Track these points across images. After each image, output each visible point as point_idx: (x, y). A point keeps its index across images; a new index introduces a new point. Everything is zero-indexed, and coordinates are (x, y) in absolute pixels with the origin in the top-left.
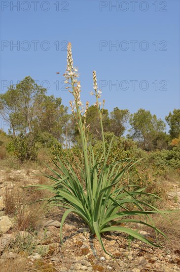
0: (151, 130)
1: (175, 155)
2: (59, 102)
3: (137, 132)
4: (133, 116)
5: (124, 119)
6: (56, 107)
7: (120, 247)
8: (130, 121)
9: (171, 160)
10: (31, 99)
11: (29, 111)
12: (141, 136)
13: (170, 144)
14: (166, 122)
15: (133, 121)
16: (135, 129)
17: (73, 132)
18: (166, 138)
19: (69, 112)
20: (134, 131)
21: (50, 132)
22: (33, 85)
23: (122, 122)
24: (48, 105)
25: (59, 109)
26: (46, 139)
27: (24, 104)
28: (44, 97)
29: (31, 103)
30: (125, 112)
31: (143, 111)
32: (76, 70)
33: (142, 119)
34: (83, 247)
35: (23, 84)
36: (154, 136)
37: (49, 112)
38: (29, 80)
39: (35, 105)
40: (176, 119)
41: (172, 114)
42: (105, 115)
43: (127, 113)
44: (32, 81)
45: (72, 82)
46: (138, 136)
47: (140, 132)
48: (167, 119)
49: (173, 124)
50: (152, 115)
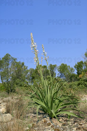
0: (68, 73)
1: (81, 83)
2: (23, 64)
3: (62, 74)
4: (59, 67)
5: (55, 69)
6: (22, 67)
7: (65, 121)
8: (58, 70)
9: (80, 86)
10: (10, 64)
11: (9, 70)
12: (64, 76)
13: (78, 78)
14: (75, 68)
15: (59, 70)
16: (61, 73)
17: (31, 78)
18: (76, 76)
19: (28, 69)
20: (60, 74)
21: (20, 79)
22: (10, 57)
23: (54, 71)
24: (18, 66)
25: (23, 68)
26: (18, 83)
27: (7, 66)
28: (16, 62)
29: (10, 66)
30: (55, 66)
31: (63, 64)
32: (35, 44)
33: (63, 68)
34: (48, 123)
35: (5, 57)
36: (70, 75)
37: (19, 69)
38: (8, 55)
39: (12, 66)
40: (79, 67)
41: (77, 64)
42: (45, 68)
43: (56, 66)
44: (10, 55)
45: (34, 49)
46: (63, 76)
47: (63, 74)
48: (75, 67)
49: (78, 69)
50: (68, 66)
